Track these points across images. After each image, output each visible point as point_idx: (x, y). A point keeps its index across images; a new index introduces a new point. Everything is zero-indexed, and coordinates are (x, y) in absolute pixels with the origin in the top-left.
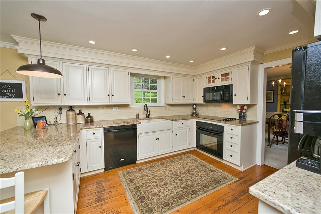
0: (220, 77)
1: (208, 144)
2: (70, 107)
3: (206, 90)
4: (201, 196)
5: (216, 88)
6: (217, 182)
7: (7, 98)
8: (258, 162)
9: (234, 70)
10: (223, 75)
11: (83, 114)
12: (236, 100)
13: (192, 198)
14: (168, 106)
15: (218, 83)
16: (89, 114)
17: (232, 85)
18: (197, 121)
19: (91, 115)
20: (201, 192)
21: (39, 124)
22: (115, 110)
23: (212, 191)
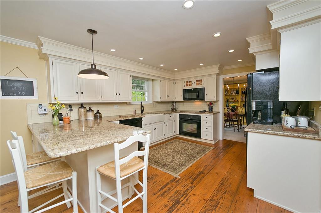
0: (195, 82)
1: (189, 130)
2: (81, 104)
3: (185, 91)
4: (199, 159)
5: (193, 90)
6: (203, 151)
7: (17, 95)
8: (221, 138)
9: (205, 78)
10: (197, 81)
11: (93, 110)
12: (207, 98)
13: (195, 160)
14: (155, 103)
15: (194, 86)
16: (98, 111)
17: (205, 88)
18: (179, 115)
19: (99, 112)
20: (198, 157)
21: (65, 119)
22: (116, 107)
23: (204, 155)
